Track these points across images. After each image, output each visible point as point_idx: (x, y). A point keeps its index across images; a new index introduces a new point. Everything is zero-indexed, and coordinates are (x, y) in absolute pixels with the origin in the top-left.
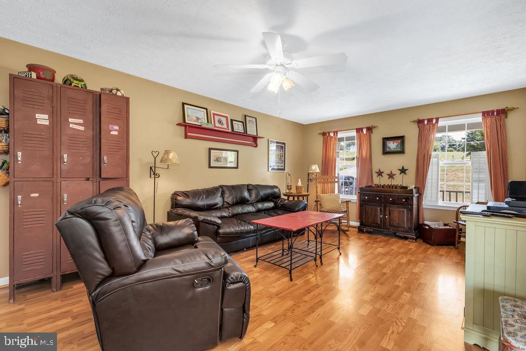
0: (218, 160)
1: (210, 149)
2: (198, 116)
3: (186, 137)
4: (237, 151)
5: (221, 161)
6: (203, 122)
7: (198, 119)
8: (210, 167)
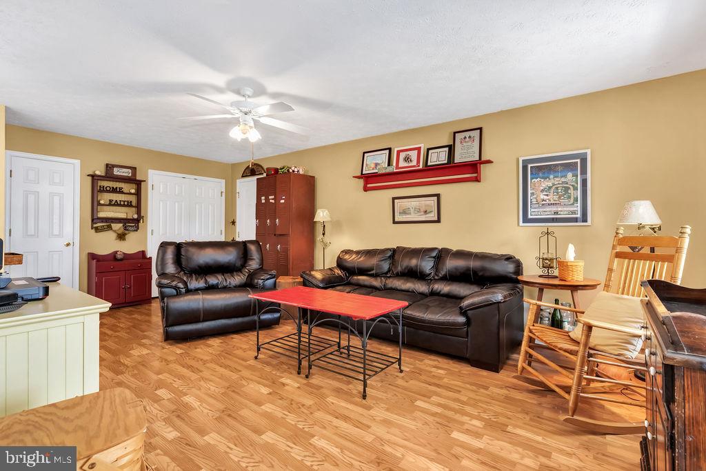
0: (404, 212)
1: (394, 199)
2: (377, 162)
3: (366, 189)
4: (438, 196)
5: (410, 214)
6: (384, 168)
7: (376, 165)
8: (394, 222)
